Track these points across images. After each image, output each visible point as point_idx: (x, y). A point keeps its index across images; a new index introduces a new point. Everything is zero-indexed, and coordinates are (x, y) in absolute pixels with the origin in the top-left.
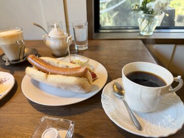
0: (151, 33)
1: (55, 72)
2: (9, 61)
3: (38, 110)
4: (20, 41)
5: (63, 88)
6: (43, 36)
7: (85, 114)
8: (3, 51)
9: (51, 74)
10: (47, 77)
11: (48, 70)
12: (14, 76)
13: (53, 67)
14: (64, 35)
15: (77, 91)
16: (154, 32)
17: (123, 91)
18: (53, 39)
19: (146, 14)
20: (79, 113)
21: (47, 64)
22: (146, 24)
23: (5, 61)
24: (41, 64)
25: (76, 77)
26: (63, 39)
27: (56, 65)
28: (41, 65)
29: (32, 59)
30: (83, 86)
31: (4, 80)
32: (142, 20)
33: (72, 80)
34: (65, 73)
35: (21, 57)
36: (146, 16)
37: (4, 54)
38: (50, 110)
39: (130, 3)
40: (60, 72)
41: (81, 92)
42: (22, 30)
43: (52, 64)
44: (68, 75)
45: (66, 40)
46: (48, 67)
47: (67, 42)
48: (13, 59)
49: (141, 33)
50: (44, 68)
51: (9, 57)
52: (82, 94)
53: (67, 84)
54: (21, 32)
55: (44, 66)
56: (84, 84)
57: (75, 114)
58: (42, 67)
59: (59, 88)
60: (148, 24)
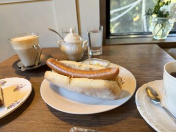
0: (165, 37)
1: (78, 75)
2: (24, 67)
3: (61, 119)
4: (37, 46)
5: (87, 93)
6: (58, 42)
7: (118, 124)
8: (18, 57)
9: (74, 77)
10: (70, 81)
11: (70, 74)
12: (31, 82)
13: (75, 70)
14: (80, 40)
15: (104, 97)
16: (168, 36)
17: (158, 97)
18: (69, 44)
19: (159, 18)
20: (111, 123)
21: (68, 67)
22: (160, 28)
23: (20, 68)
24: (62, 67)
25: (105, 79)
26: (78, 44)
27: (78, 68)
28: (62, 69)
29: (52, 62)
30: (113, 91)
31: (20, 86)
32: (155, 24)
33: (101, 83)
34: (92, 76)
35: (37, 63)
36: (159, 20)
37: (19, 60)
38: (75, 119)
39: (131, 14)
40: (85, 75)
41: (110, 98)
42: (38, 35)
43: (73, 67)
44: (95, 78)
45: (82, 44)
46: (69, 70)
47: (83, 46)
48: (28, 65)
49: (155, 38)
50: (65, 72)
51: (25, 63)
52: (111, 100)
53: (94, 89)
54: (37, 37)
55: (65, 70)
56: (114, 88)
57: (106, 125)
58: (63, 71)
59: (83, 93)
60: (161, 28)
